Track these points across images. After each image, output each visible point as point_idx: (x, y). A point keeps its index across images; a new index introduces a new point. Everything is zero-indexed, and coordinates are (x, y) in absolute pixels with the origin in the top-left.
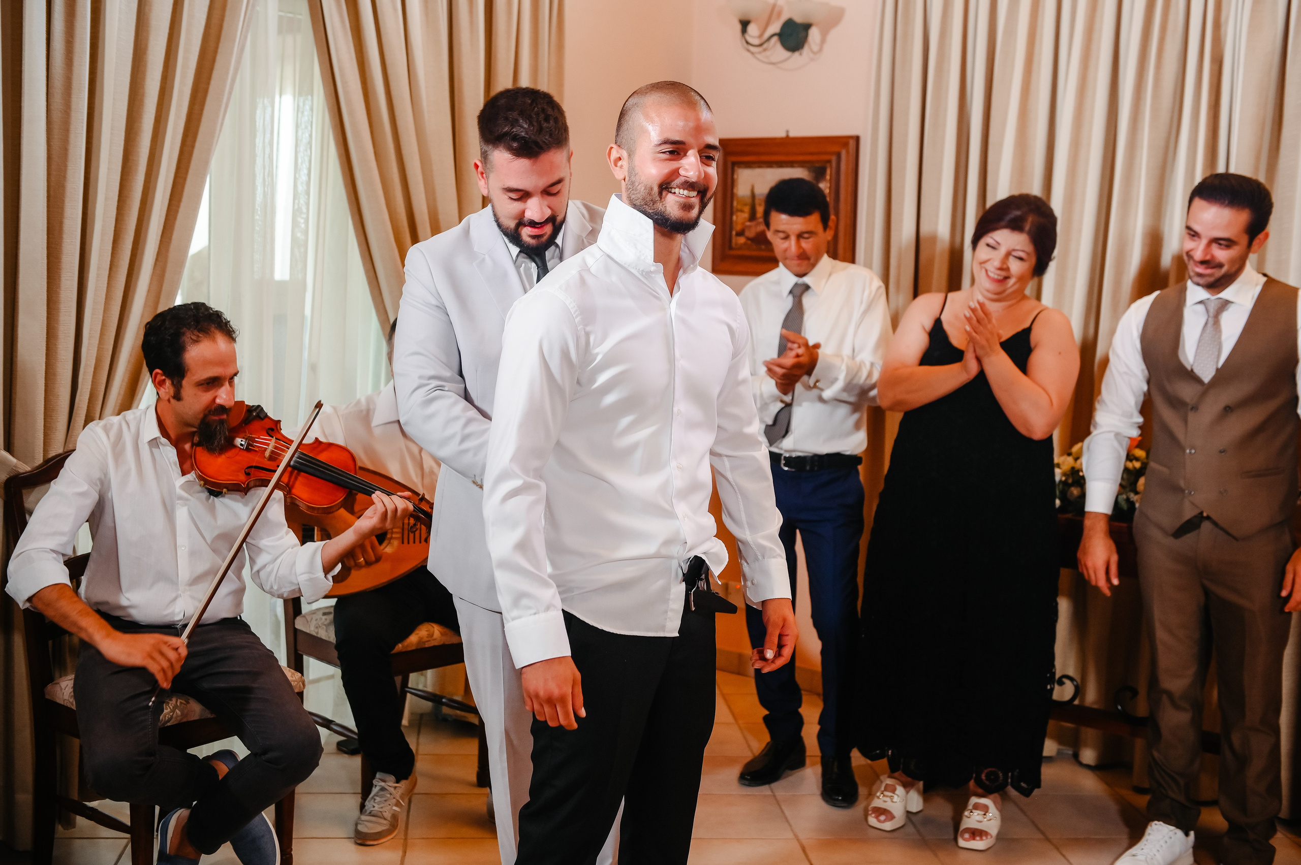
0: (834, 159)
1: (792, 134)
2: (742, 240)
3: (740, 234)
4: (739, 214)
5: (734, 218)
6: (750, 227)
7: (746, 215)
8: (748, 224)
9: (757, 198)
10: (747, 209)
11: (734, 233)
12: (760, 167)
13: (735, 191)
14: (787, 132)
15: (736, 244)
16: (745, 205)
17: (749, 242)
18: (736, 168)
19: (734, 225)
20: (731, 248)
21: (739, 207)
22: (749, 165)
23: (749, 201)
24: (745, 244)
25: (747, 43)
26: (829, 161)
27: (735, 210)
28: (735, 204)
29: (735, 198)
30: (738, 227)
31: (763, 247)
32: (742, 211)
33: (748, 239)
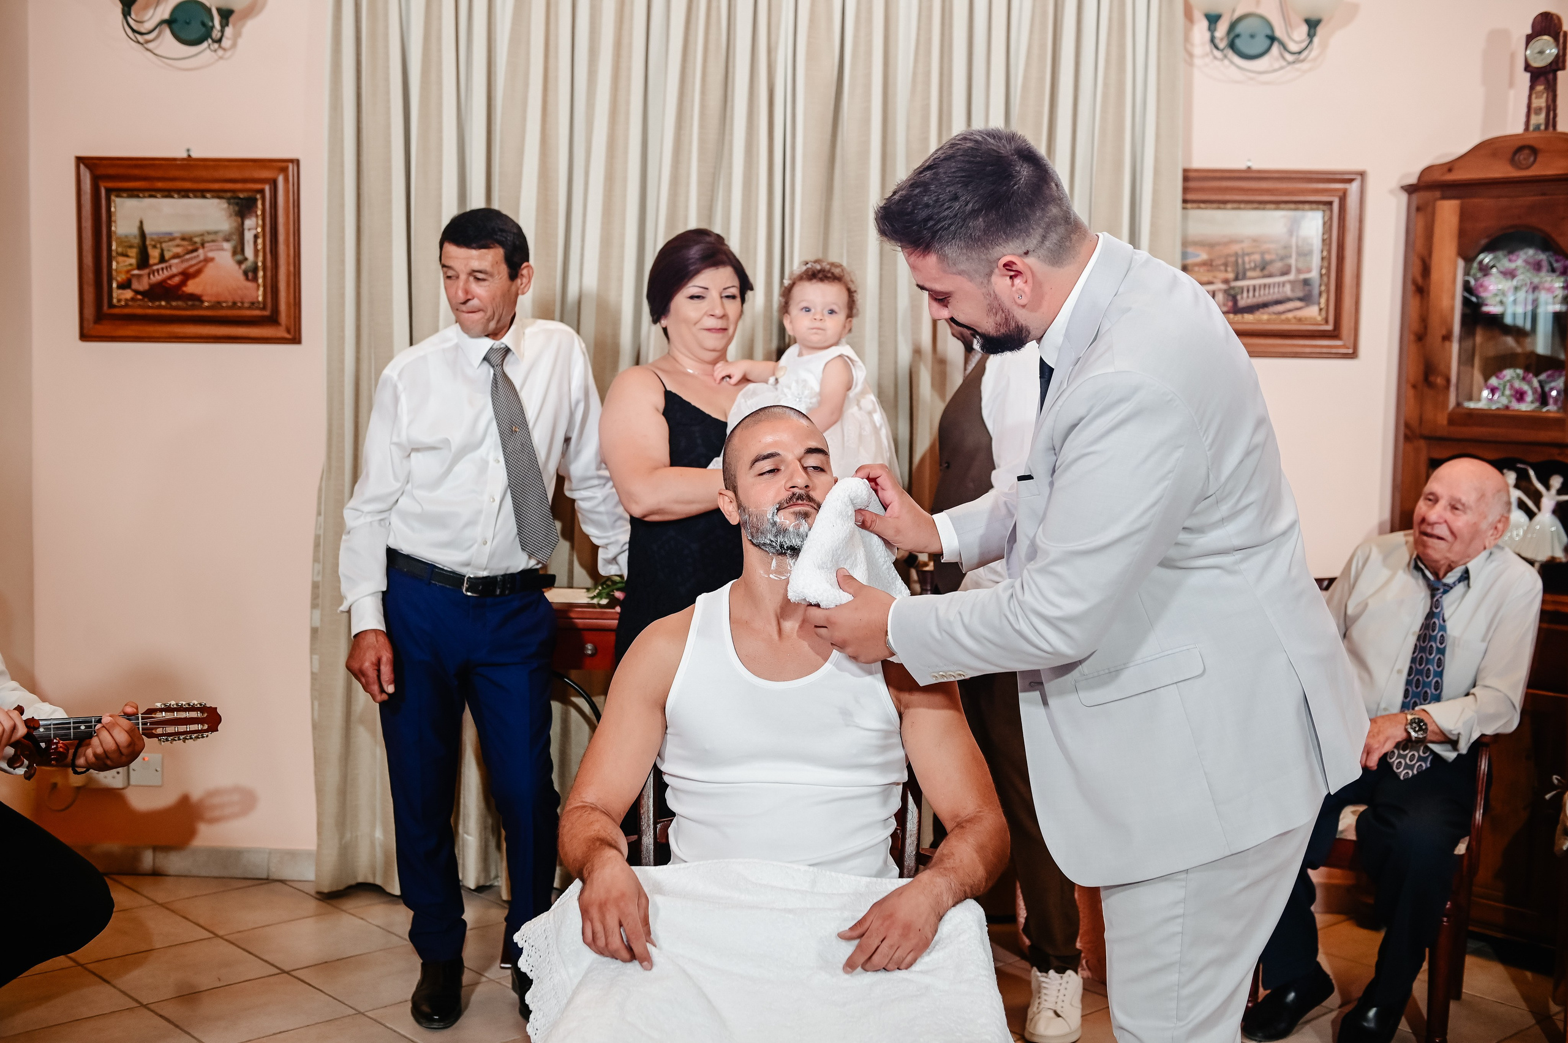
0: (267, 188)
1: (195, 154)
2: (128, 294)
3: (125, 285)
4: (121, 259)
5: (114, 265)
6: (139, 276)
7: (133, 261)
8: (136, 272)
9: (148, 237)
10: (133, 252)
11: (115, 285)
12: (151, 196)
13: (113, 228)
14: (188, 150)
15: (119, 301)
16: (131, 247)
17: (139, 297)
18: (113, 198)
19: (114, 273)
20: (111, 305)
21: (120, 250)
22: (133, 193)
23: (136, 241)
24: (133, 299)
25: (134, 31)
26: (262, 191)
27: (114, 254)
28: (114, 247)
29: (114, 238)
30: (121, 278)
31: (163, 303)
32: (127, 256)
33: (137, 292)
